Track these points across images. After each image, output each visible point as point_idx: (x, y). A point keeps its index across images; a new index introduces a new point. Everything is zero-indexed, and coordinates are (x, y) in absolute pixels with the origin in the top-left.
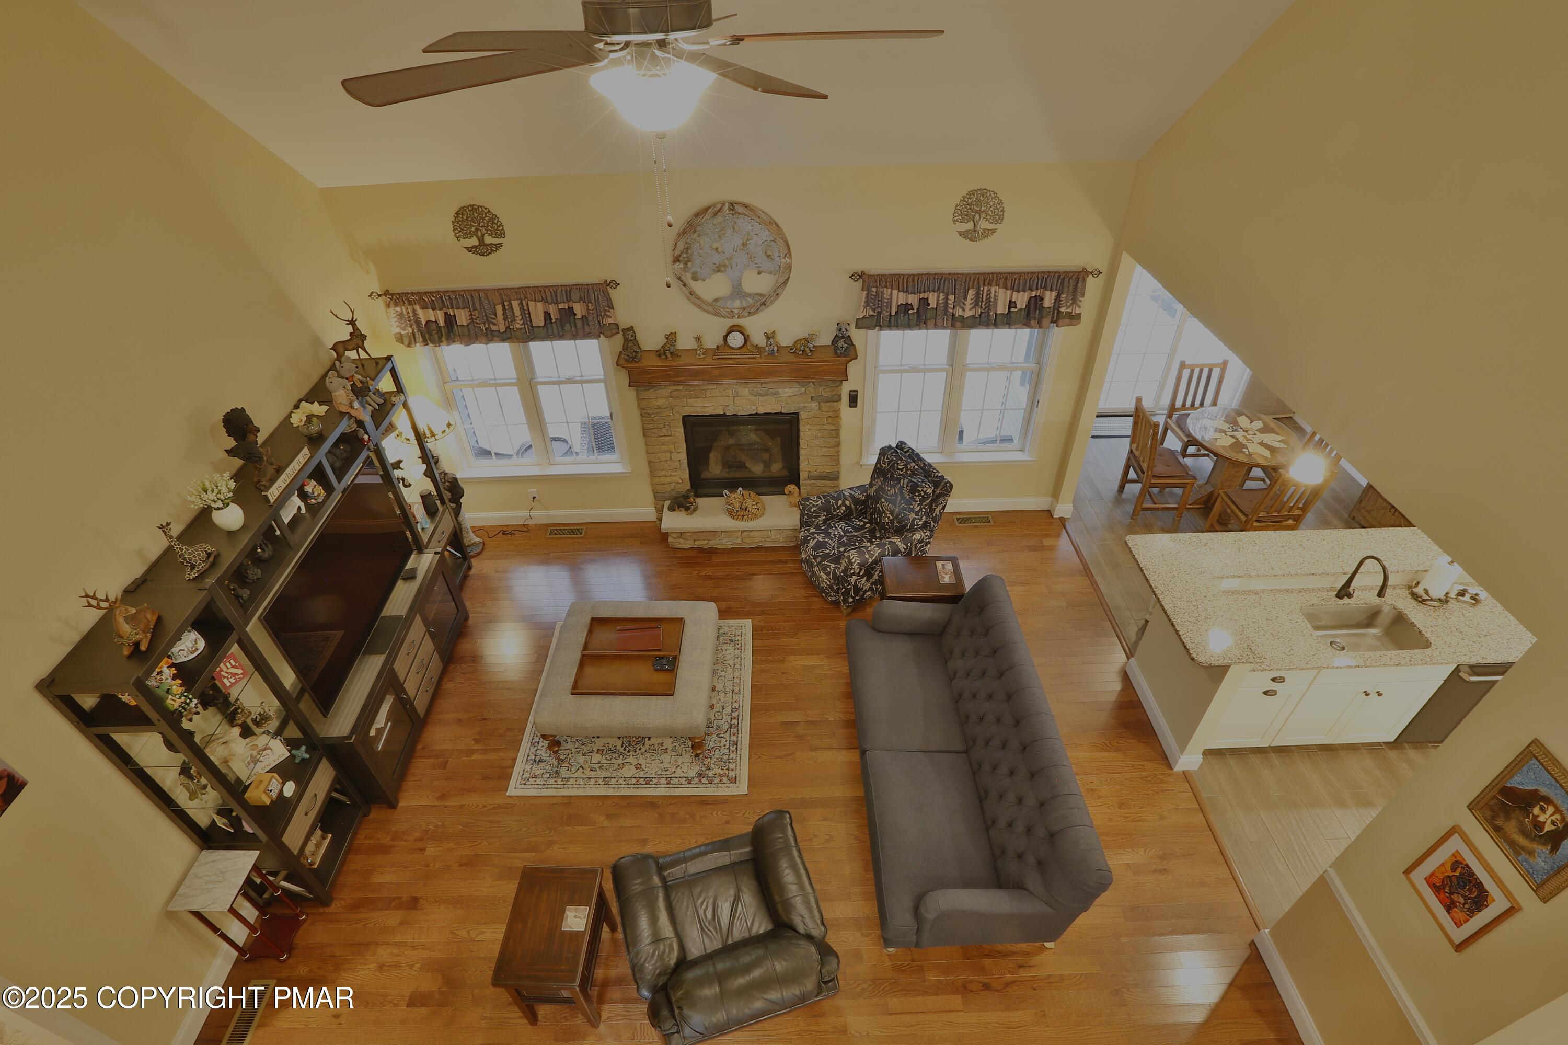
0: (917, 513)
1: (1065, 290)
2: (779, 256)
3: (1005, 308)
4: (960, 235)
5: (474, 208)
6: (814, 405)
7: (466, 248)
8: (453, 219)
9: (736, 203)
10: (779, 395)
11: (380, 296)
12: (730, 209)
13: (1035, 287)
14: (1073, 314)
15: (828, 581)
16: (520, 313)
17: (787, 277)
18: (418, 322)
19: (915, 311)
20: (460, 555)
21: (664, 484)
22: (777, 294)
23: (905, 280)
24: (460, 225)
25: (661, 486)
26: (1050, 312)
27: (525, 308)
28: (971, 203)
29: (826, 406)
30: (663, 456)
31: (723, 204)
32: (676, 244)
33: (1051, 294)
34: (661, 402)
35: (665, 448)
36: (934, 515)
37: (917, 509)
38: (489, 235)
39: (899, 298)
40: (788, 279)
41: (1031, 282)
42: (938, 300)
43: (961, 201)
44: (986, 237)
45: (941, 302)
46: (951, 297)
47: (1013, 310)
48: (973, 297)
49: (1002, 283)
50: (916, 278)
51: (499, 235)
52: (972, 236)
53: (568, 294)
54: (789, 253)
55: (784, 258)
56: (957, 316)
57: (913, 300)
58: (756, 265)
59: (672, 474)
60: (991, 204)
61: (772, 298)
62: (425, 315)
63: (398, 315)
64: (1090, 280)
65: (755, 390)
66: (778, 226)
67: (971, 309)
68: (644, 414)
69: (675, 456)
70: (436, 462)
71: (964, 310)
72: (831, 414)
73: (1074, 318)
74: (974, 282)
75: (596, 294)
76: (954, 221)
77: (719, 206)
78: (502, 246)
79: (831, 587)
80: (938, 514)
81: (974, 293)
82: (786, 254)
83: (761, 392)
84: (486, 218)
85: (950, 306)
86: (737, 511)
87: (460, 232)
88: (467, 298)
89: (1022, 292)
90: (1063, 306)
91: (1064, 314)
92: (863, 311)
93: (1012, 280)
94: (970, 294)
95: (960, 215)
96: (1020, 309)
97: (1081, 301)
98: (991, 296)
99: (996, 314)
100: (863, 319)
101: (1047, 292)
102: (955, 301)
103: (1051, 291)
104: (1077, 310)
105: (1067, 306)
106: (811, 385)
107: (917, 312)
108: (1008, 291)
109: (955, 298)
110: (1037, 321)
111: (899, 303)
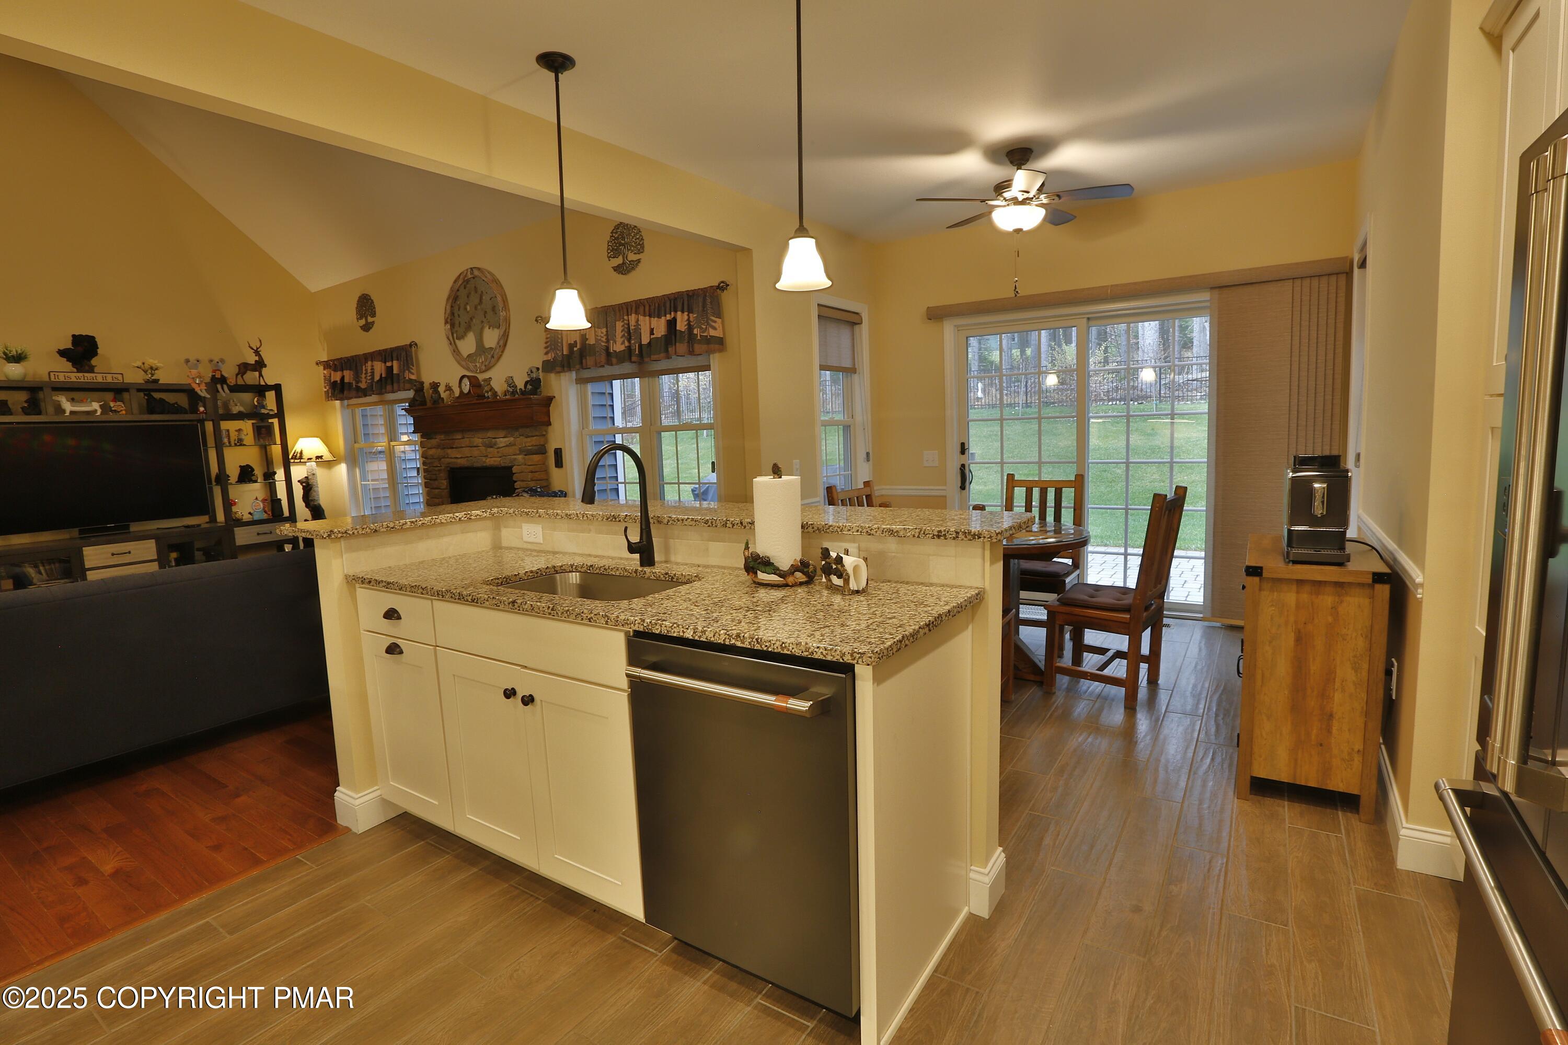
1: (695, 309)
2: (499, 310)
3: (647, 337)
4: (615, 270)
5: (365, 296)
7: (360, 326)
9: (474, 270)
10: (498, 446)
11: (320, 363)
12: (471, 273)
13: (668, 311)
14: (709, 337)
19: (578, 348)
22: (500, 347)
24: (359, 310)
27: (373, 367)
28: (618, 237)
29: (528, 459)
31: (467, 270)
32: (446, 308)
33: (683, 316)
34: (433, 452)
38: (370, 315)
39: (569, 337)
41: (665, 306)
42: (595, 336)
43: (611, 237)
44: (633, 269)
45: (598, 337)
46: (604, 331)
47: (652, 337)
49: (641, 310)
51: (373, 315)
52: (621, 269)
53: (392, 354)
55: (502, 311)
56: (611, 351)
58: (487, 321)
60: (632, 235)
62: (334, 376)
63: (324, 377)
65: (485, 440)
71: (616, 344)
74: (620, 312)
75: (404, 352)
76: (609, 257)
77: (465, 272)
82: (503, 308)
83: (487, 442)
84: (369, 303)
85: (603, 339)
87: (358, 314)
88: (351, 362)
89: (659, 317)
90: (695, 328)
91: (699, 338)
92: (546, 353)
93: (650, 306)
94: (619, 325)
95: (612, 251)
96: (660, 336)
97: (715, 322)
98: (634, 326)
99: (641, 346)
100: (548, 361)
101: (679, 313)
102: (607, 335)
103: (683, 312)
104: (712, 333)
105: (701, 328)
106: (517, 434)
107: (580, 349)
108: (647, 318)
109: (607, 331)
110: (674, 347)
111: (569, 342)
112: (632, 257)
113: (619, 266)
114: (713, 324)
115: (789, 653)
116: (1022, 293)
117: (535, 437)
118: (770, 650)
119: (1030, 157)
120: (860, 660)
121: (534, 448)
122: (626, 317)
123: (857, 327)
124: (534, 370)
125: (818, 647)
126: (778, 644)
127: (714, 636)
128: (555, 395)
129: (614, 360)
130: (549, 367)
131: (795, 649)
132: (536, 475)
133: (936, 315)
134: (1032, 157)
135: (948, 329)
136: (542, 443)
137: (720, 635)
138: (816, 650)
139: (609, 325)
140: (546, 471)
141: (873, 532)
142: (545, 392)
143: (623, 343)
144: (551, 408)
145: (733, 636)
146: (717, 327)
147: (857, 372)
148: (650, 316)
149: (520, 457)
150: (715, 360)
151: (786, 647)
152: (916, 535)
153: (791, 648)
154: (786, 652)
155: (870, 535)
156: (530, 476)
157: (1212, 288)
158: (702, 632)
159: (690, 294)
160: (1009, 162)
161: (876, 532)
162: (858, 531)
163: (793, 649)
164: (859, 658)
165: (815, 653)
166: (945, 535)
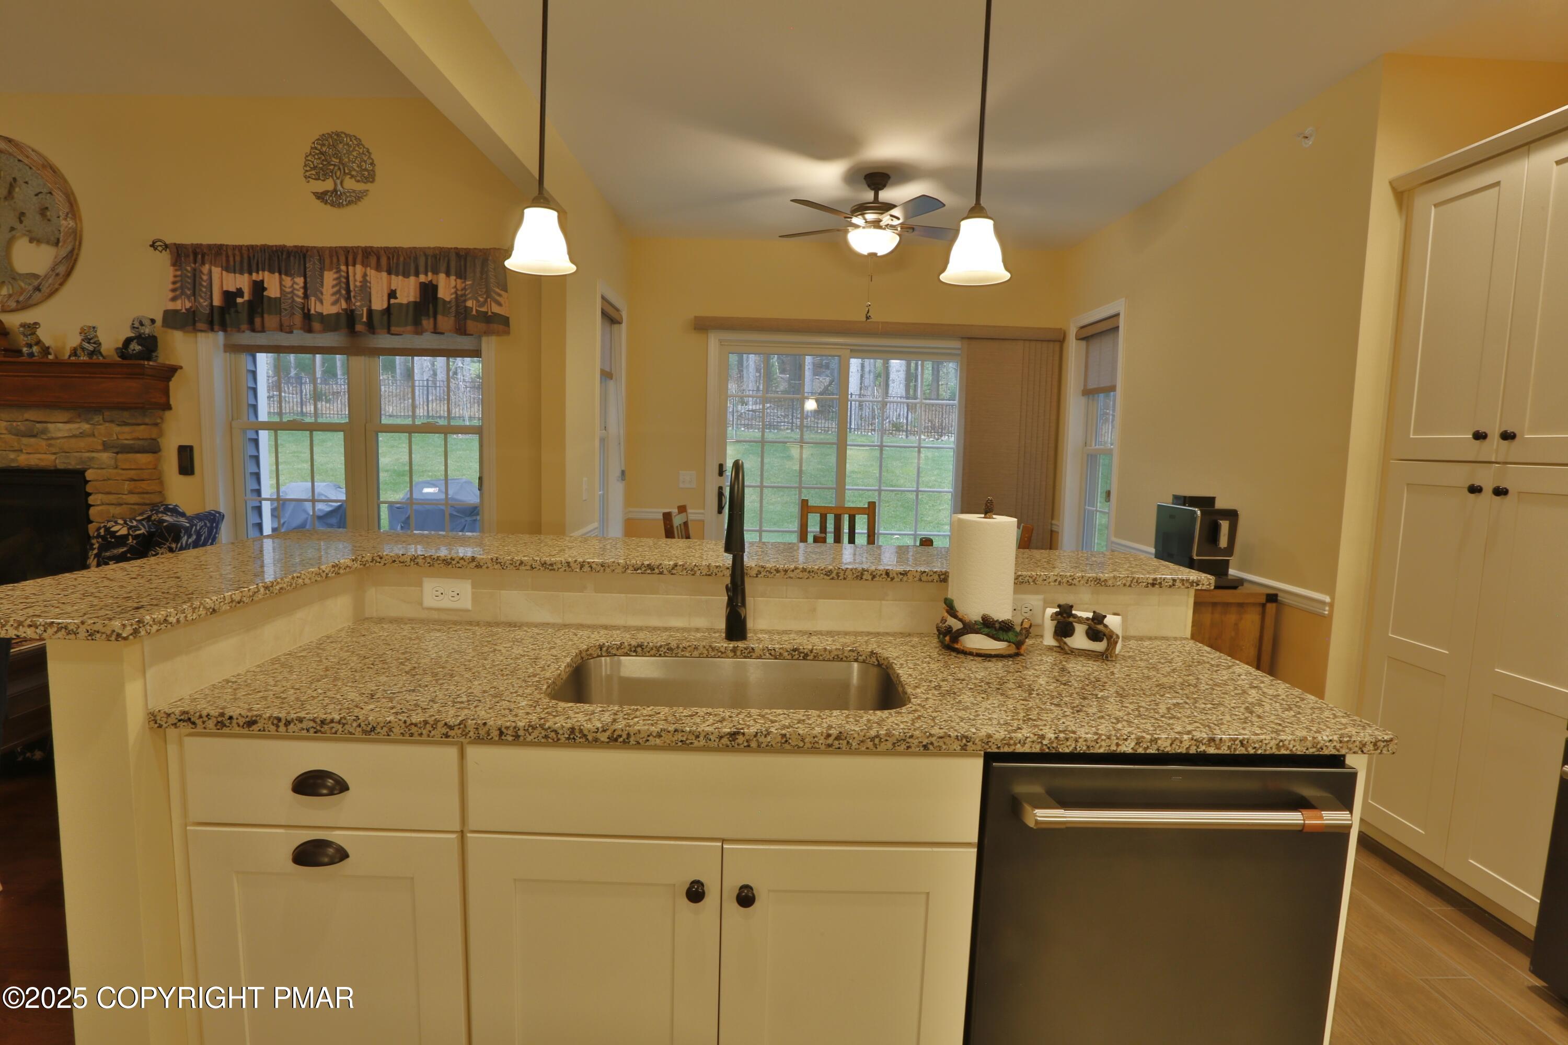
1: (469, 274)
2: (59, 216)
3: (382, 301)
6: (107, 457)
10: (49, 435)
13: (424, 270)
14: (489, 313)
19: (247, 298)
22: (61, 278)
23: (230, 253)
26: (450, 308)
28: (326, 153)
33: (448, 281)
39: (224, 282)
40: (77, 253)
41: (418, 262)
43: (312, 148)
44: (354, 202)
45: (287, 289)
46: (299, 281)
47: (392, 301)
48: (336, 282)
50: (246, 250)
52: (332, 199)
55: (70, 221)
56: (313, 312)
57: (243, 283)
60: (354, 154)
61: (50, 281)
71: (322, 303)
74: (331, 259)
76: (306, 177)
81: (336, 276)
89: (406, 275)
90: (469, 299)
91: (474, 312)
92: (174, 299)
93: (389, 258)
94: (329, 277)
95: (312, 169)
96: (405, 301)
97: (500, 295)
98: (360, 282)
99: (370, 312)
100: (176, 312)
101: (442, 276)
102: (305, 288)
103: (448, 274)
104: (496, 309)
105: (478, 301)
106: (98, 418)
107: (249, 301)
108: (384, 274)
109: (305, 283)
110: (432, 320)
111: (225, 289)
112: (350, 184)
113: (325, 193)
114: (498, 298)
115: (1288, 752)
116: (875, 318)
117: (142, 427)
118: (1259, 752)
119: (887, 182)
120: (1386, 749)
121: (140, 442)
122: (343, 268)
123: (616, 326)
124: (147, 322)
125: (1331, 741)
126: (1273, 743)
127: (1171, 745)
128: (182, 364)
129: (316, 325)
130: (173, 320)
131: (1298, 747)
132: (144, 486)
133: (703, 326)
134: (889, 182)
135: (713, 341)
136: (154, 436)
137: (1181, 742)
138: (1327, 744)
139: (308, 274)
140: (159, 479)
141: (1075, 582)
142: (164, 357)
143: (335, 303)
144: (172, 384)
145: (1204, 742)
146: (503, 302)
147: (614, 377)
148: (389, 273)
149: (105, 457)
150: (489, 344)
151: (1284, 746)
152: (1128, 584)
153: (1291, 746)
154: (1283, 752)
155: (1071, 585)
156: (127, 486)
157: (963, 338)
158: (1151, 741)
159: (462, 253)
160: (867, 186)
161: (1079, 581)
162: (1055, 581)
163: (1294, 746)
164: (1384, 746)
165: (1325, 748)
166: (1160, 583)
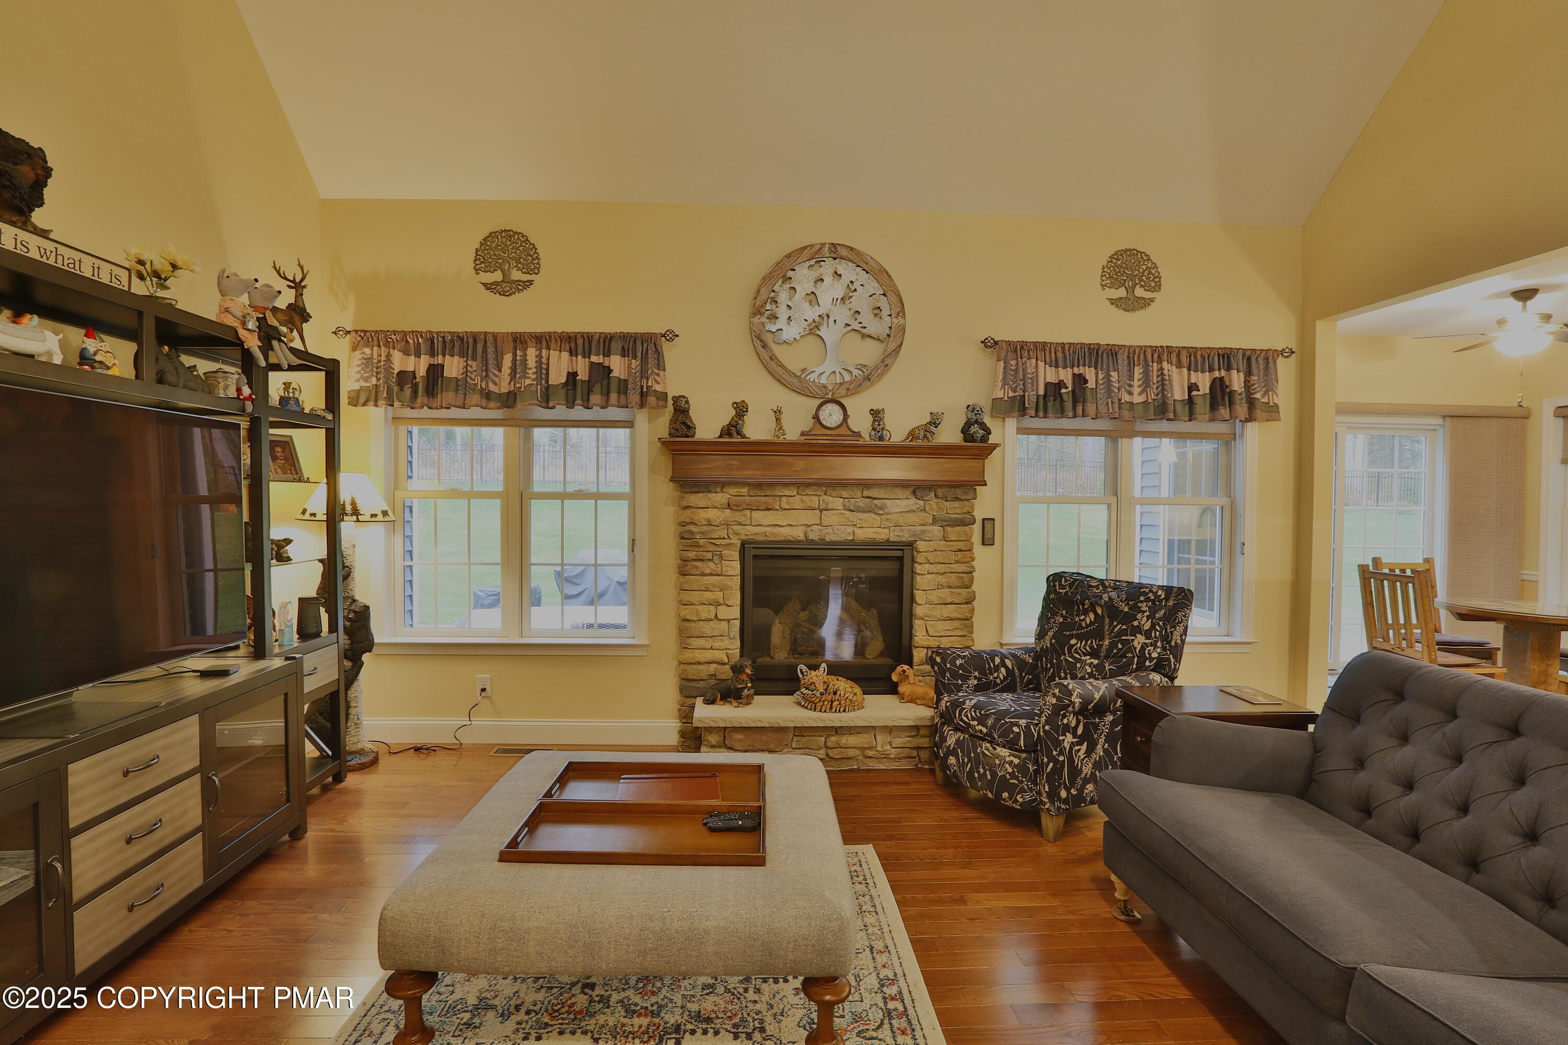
0: (1148, 634)
1: (1255, 370)
2: (890, 315)
3: (1184, 392)
4: (1112, 304)
5: (509, 234)
6: (936, 530)
7: (484, 284)
8: (478, 246)
9: (839, 245)
11: (349, 332)
12: (830, 251)
13: (1216, 367)
14: (1271, 404)
15: (1015, 756)
16: (534, 365)
17: (899, 342)
18: (388, 369)
19: (1070, 389)
20: (330, 753)
21: (699, 663)
22: (886, 366)
23: (1053, 350)
24: (485, 255)
25: (694, 667)
26: (1242, 399)
27: (544, 360)
28: (1120, 266)
29: (953, 532)
30: (707, 611)
31: (823, 245)
32: (759, 290)
33: (1239, 376)
34: (712, 514)
35: (708, 595)
36: (1173, 643)
37: (1147, 626)
38: (519, 269)
39: (1049, 374)
40: (901, 345)
41: (1211, 360)
42: (1097, 377)
43: (1108, 262)
44: (1143, 307)
45: (1101, 382)
46: (1114, 375)
47: (1194, 393)
48: (1141, 376)
49: (1174, 359)
50: (1067, 346)
51: (531, 270)
52: (1126, 305)
53: (607, 344)
54: (902, 312)
55: (897, 317)
56: (1123, 401)
57: (1066, 375)
58: (861, 325)
59: (715, 645)
60: (1144, 267)
61: (879, 371)
62: (400, 362)
63: (365, 359)
64: (1281, 361)
65: (853, 501)
66: (890, 276)
67: (1140, 394)
68: (686, 537)
69: (723, 612)
70: (346, 577)
71: (1131, 393)
72: (961, 545)
73: (1273, 412)
74: (1139, 357)
75: (645, 345)
76: (1103, 286)
77: (818, 247)
78: (531, 284)
79: (1022, 768)
80: (1179, 641)
81: (1141, 371)
82: (899, 313)
83: (861, 504)
84: (521, 248)
85: (1114, 384)
86: (822, 694)
87: (482, 263)
88: (468, 342)
89: (1202, 371)
92: (1001, 389)
93: (1187, 357)
94: (1138, 371)
95: (1108, 279)
96: (1203, 394)
100: (1001, 400)
101: (1234, 372)
102: (1119, 380)
104: (1276, 400)
105: (1261, 393)
106: (931, 496)
109: (1119, 376)
110: (1228, 410)
111: (1049, 381)
113: (1118, 299)
114: (1277, 391)
122: (1151, 364)
130: (999, 406)
139: (1120, 368)
140: (972, 550)
144: (989, 462)
149: (935, 528)
157: (1445, 416)
159: (1248, 354)
